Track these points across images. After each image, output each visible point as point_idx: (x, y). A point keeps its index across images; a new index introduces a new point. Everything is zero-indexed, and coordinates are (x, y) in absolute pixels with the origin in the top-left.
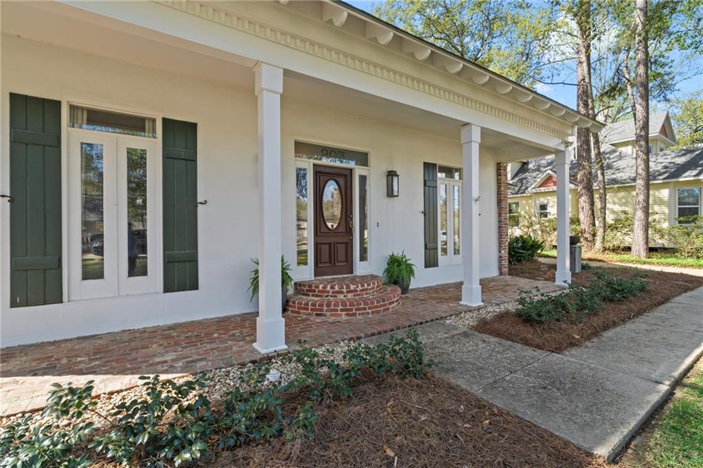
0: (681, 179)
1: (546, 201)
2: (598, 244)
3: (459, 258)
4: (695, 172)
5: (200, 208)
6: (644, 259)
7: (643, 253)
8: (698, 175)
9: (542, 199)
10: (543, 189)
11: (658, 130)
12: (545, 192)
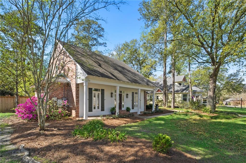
0: (183, 92)
1: (158, 95)
2: (166, 106)
3: (137, 108)
4: (186, 91)
5: (105, 100)
6: (173, 109)
7: (173, 108)
8: (186, 92)
9: (157, 95)
10: (157, 93)
11: (182, 80)
12: (158, 93)
